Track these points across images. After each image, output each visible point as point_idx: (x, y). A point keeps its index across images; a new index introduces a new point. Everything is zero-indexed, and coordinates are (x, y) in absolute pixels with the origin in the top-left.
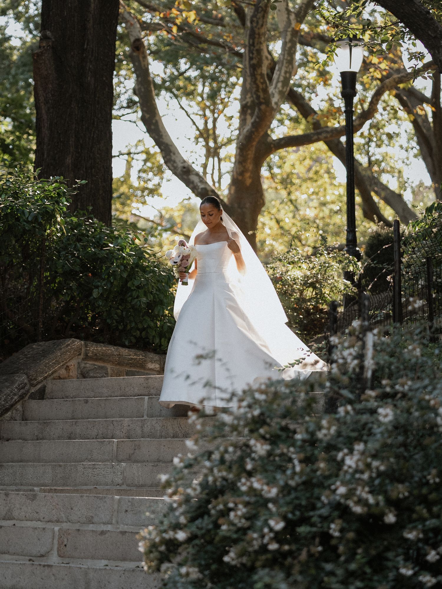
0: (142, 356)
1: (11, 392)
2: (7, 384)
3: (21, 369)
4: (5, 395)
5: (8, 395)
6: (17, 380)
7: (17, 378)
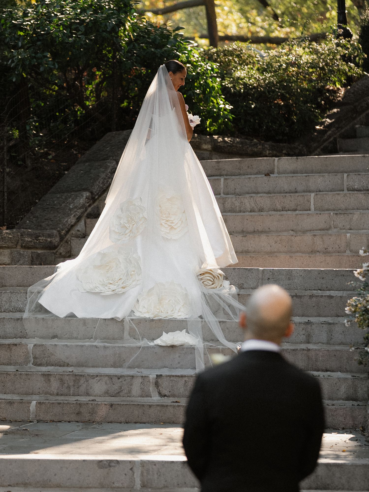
0: (198, 139)
1: (106, 176)
2: (102, 169)
3: (110, 156)
4: (102, 179)
5: (105, 179)
6: (109, 166)
7: (109, 164)
